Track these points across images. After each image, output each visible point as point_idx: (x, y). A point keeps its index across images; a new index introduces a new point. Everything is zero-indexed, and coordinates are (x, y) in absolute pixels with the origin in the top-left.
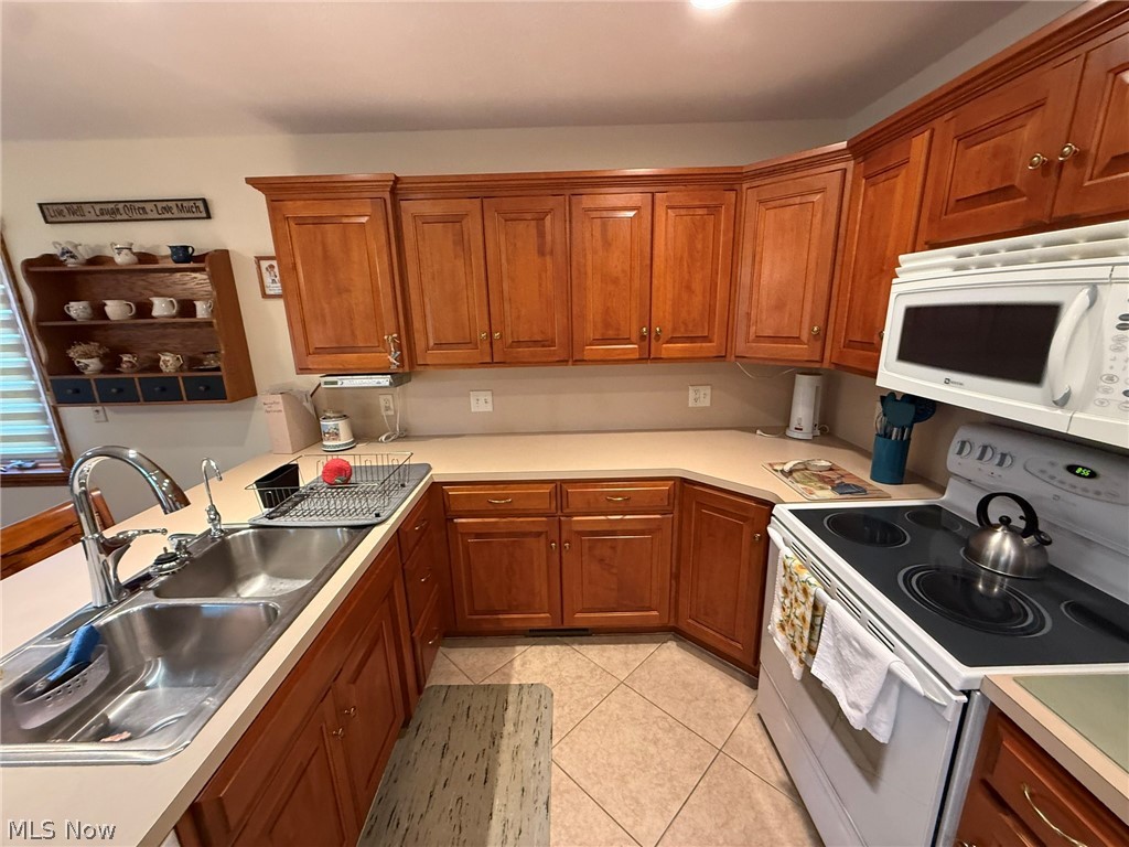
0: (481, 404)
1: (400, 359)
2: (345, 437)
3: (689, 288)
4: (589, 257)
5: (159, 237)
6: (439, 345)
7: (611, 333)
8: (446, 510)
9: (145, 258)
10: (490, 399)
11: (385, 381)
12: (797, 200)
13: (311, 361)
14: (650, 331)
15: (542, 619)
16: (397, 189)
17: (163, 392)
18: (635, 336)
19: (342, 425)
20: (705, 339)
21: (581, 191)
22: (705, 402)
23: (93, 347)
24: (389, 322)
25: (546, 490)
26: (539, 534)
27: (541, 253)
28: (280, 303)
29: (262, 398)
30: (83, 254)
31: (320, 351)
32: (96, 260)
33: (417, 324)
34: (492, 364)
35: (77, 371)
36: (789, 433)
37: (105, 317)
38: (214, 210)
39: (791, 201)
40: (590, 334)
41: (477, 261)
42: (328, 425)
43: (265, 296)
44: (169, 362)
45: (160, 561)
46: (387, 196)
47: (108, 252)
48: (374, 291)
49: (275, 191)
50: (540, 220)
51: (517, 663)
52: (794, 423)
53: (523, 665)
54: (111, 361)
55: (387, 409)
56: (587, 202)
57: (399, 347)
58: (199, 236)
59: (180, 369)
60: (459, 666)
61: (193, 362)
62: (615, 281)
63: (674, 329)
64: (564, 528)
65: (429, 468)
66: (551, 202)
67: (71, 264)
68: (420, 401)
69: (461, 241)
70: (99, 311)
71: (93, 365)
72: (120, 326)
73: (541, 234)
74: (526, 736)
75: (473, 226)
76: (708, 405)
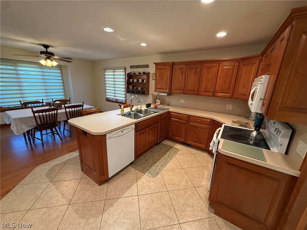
0: (182, 101)
1: (169, 91)
2: (159, 103)
3: (225, 82)
4: (204, 75)
5: (141, 70)
6: (175, 89)
7: (206, 90)
8: (170, 116)
9: (140, 73)
10: (184, 101)
11: (166, 94)
12: (250, 65)
13: (157, 90)
14: (215, 90)
15: (182, 140)
16: (173, 64)
17: (138, 93)
18: (212, 92)
19: (159, 101)
20: (228, 93)
21: (205, 63)
22: (231, 108)
23: (131, 85)
24: (168, 85)
25: (186, 116)
26: (184, 124)
27: (195, 75)
28: (154, 81)
29: (150, 95)
30: (133, 73)
31: (158, 89)
32: (134, 73)
33: (173, 86)
34: (184, 93)
35: (129, 89)
36: (250, 118)
37: (134, 81)
38: (149, 67)
39: (249, 65)
40: (202, 90)
41: (184, 76)
42: (157, 100)
43: (153, 80)
44: (139, 88)
45: (136, 110)
46: (172, 65)
47: (136, 72)
48: (167, 80)
49: (157, 64)
50: (196, 68)
51: (176, 146)
52: (251, 116)
53: (177, 146)
54: (133, 88)
55: (167, 100)
56: (205, 65)
57: (169, 89)
58: (146, 70)
59: (140, 90)
60: (167, 143)
61: (142, 89)
62: (209, 80)
63: (220, 91)
64: (189, 124)
65: (169, 109)
66: (198, 65)
67: (132, 74)
68: (172, 100)
69: (182, 72)
70: (133, 81)
71: (131, 88)
72: (135, 83)
73: (196, 71)
74: (173, 152)
75: (184, 69)
76: (232, 109)
